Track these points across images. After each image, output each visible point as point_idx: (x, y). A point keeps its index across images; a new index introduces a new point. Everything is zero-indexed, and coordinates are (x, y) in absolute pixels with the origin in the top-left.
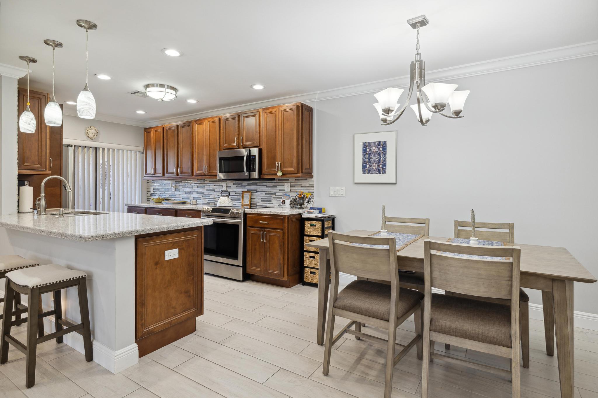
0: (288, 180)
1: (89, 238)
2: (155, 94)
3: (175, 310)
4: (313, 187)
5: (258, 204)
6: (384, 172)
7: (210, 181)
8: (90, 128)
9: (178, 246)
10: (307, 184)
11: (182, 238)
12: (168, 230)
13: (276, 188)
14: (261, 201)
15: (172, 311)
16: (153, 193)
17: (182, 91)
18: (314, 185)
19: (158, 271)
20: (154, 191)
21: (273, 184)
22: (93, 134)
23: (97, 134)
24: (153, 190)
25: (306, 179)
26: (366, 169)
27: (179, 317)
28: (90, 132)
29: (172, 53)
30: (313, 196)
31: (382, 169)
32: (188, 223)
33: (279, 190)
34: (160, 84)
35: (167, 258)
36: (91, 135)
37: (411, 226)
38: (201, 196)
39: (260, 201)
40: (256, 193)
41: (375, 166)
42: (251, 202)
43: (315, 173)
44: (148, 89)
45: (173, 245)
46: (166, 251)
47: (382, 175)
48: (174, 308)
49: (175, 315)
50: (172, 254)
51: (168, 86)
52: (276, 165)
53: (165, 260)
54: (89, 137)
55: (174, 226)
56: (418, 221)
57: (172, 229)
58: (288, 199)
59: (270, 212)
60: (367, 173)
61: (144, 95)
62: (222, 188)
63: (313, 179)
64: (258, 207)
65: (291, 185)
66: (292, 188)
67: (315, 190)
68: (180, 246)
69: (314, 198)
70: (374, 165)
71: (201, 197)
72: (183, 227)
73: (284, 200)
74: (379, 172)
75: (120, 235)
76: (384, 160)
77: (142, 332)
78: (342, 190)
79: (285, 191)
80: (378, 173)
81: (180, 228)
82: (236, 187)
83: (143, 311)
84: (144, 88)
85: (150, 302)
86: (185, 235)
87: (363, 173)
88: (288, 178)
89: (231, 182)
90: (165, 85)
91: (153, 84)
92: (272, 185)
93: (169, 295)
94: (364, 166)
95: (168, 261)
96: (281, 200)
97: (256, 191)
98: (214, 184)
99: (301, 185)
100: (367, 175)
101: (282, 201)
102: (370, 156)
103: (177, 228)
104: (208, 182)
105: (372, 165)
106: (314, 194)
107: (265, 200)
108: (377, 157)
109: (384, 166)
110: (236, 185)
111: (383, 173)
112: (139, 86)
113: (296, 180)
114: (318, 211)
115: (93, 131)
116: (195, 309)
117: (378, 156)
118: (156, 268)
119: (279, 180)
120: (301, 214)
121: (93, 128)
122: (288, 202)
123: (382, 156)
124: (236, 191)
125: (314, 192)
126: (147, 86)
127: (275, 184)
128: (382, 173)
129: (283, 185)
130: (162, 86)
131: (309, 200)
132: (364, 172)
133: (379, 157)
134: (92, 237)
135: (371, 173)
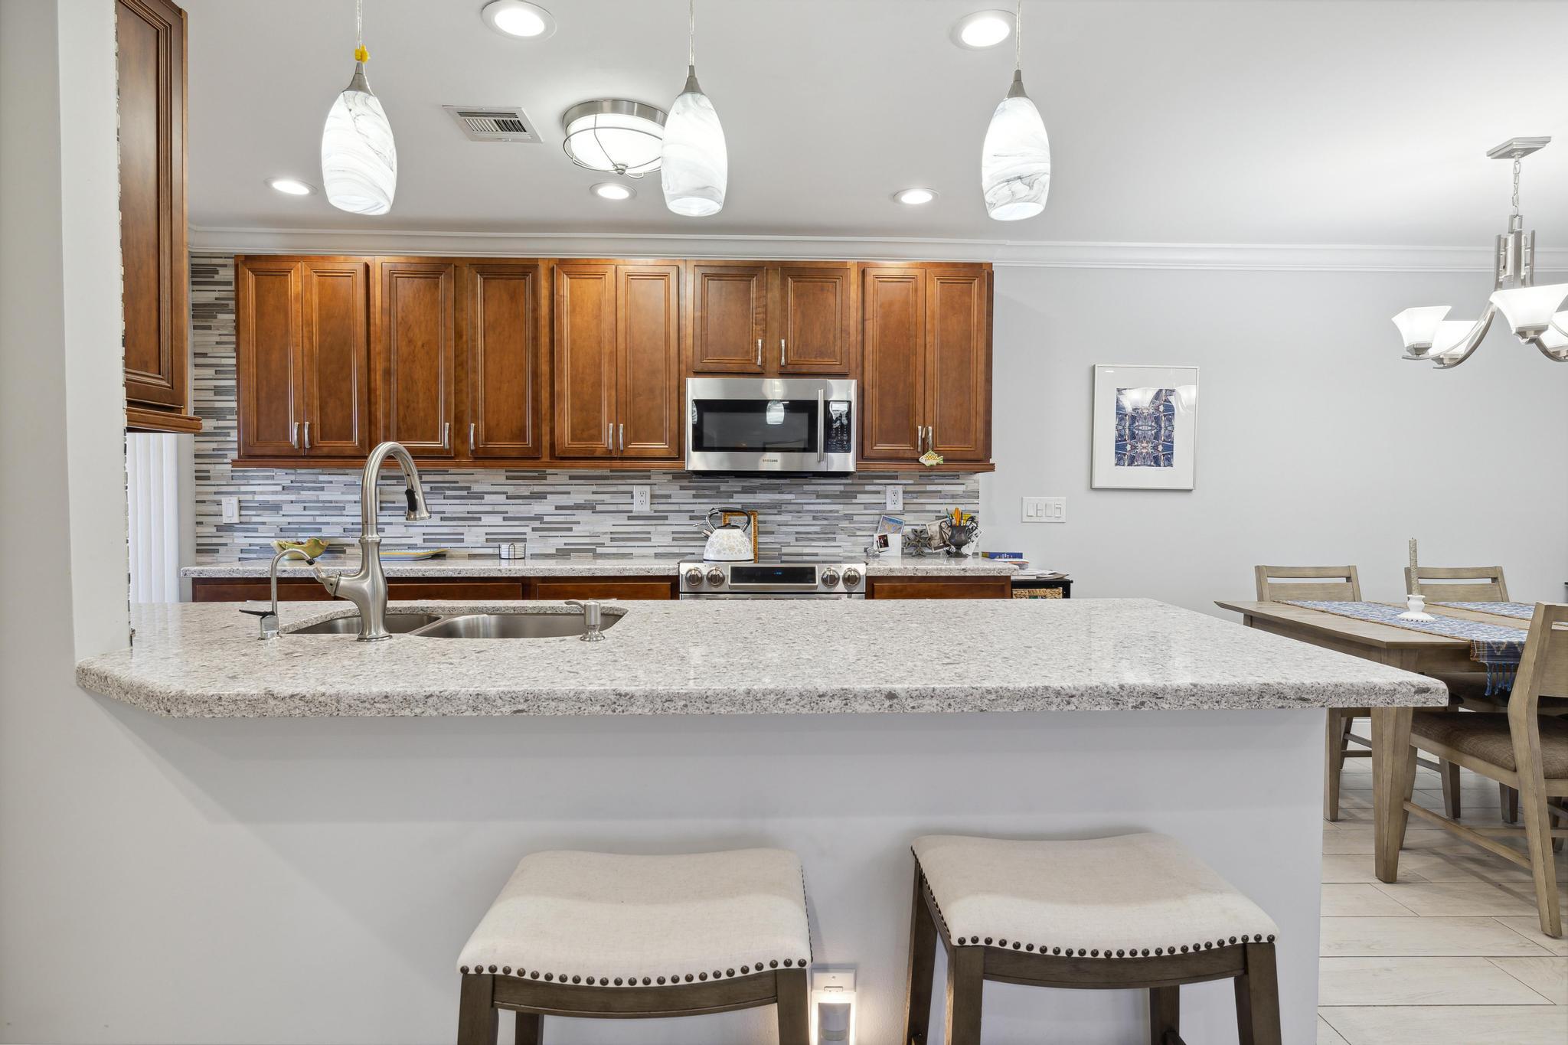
0: (894, 478)
4: (977, 496)
5: (785, 550)
6: (1169, 462)
7: (571, 478)
10: (959, 489)
16: (241, 523)
18: (978, 491)
20: (243, 512)
24: (241, 508)
25: (961, 477)
26: (1125, 455)
30: (978, 522)
31: (1163, 456)
34: (641, 104)
38: (528, 530)
39: (792, 539)
40: (777, 516)
41: (1144, 448)
42: (758, 543)
47: (1162, 471)
52: (920, 435)
56: (1331, 573)
58: (898, 531)
59: (963, 570)
60: (1126, 463)
62: (630, 501)
63: (975, 477)
65: (904, 492)
66: (909, 501)
67: (981, 504)
69: (978, 527)
70: (1145, 445)
71: (525, 534)
73: (884, 534)
74: (1156, 462)
76: (1167, 433)
78: (1057, 507)
80: (1152, 463)
82: (694, 496)
87: (1117, 465)
89: (669, 481)
94: (1120, 447)
96: (877, 535)
97: (775, 511)
98: (594, 488)
99: (942, 491)
100: (1125, 467)
101: (880, 539)
102: (1134, 423)
104: (565, 480)
105: (1139, 445)
106: (979, 518)
108: (1151, 426)
109: (1169, 448)
110: (694, 492)
111: (1165, 466)
113: (923, 476)
117: (1153, 424)
122: (895, 540)
123: (1163, 425)
124: (693, 511)
125: (978, 512)
127: (849, 488)
128: (1162, 464)
129: (874, 492)
132: (1119, 461)
133: (1156, 426)
135: (1138, 465)
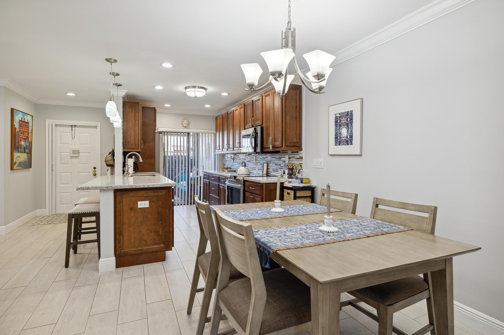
0: (287, 153)
1: (79, 189)
2: (191, 93)
3: (146, 243)
4: (302, 159)
5: (271, 173)
6: (351, 143)
8: (184, 120)
9: (149, 199)
10: (298, 156)
11: (151, 193)
12: (136, 187)
13: (281, 160)
14: (273, 171)
15: (144, 242)
17: (210, 89)
18: (302, 157)
19: (132, 214)
21: (278, 156)
22: (186, 124)
23: (188, 124)
25: (298, 152)
26: (337, 141)
27: (149, 247)
28: (184, 123)
29: (167, 65)
30: (302, 167)
31: (350, 140)
32: (153, 184)
33: (282, 161)
35: (139, 207)
36: (184, 125)
37: (341, 200)
42: (267, 171)
43: (303, 146)
44: (187, 90)
45: (144, 198)
46: (138, 202)
47: (350, 146)
48: (146, 241)
49: (146, 245)
50: (144, 204)
51: (198, 87)
52: (269, 140)
53: (138, 207)
54: (183, 126)
55: (141, 185)
56: (347, 196)
57: (139, 187)
59: (255, 180)
60: (338, 144)
61: (185, 94)
62: (253, 160)
63: (302, 152)
64: (271, 176)
65: (289, 157)
66: (290, 160)
67: (304, 161)
68: (150, 199)
69: (302, 169)
72: (149, 186)
73: (285, 170)
75: (100, 188)
76: (351, 130)
77: (120, 251)
78: (321, 162)
79: (285, 162)
80: (346, 144)
81: (146, 187)
82: (261, 159)
83: (120, 238)
84: (185, 89)
85: (126, 234)
86: (154, 192)
87: (335, 145)
88: (287, 151)
90: (196, 86)
91: (189, 87)
92: (278, 158)
93: (141, 232)
94: (336, 138)
95: (140, 208)
96: (283, 170)
98: (250, 157)
99: (295, 157)
100: (338, 146)
101: (284, 172)
102: (340, 127)
103: (143, 187)
105: (342, 136)
106: (303, 166)
107: (275, 170)
109: (351, 136)
112: (181, 88)
113: (292, 152)
114: (300, 181)
115: (185, 122)
116: (164, 245)
118: (131, 212)
119: (283, 153)
120: (283, 183)
121: (185, 120)
123: (349, 127)
124: (260, 162)
125: (302, 164)
126: (186, 88)
127: (280, 156)
128: (349, 144)
129: (284, 157)
130: (194, 87)
131: (299, 171)
133: (347, 127)
134: (81, 188)
135: (341, 145)
